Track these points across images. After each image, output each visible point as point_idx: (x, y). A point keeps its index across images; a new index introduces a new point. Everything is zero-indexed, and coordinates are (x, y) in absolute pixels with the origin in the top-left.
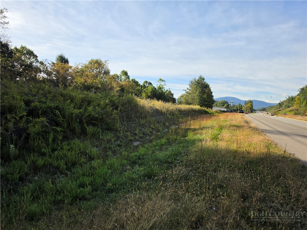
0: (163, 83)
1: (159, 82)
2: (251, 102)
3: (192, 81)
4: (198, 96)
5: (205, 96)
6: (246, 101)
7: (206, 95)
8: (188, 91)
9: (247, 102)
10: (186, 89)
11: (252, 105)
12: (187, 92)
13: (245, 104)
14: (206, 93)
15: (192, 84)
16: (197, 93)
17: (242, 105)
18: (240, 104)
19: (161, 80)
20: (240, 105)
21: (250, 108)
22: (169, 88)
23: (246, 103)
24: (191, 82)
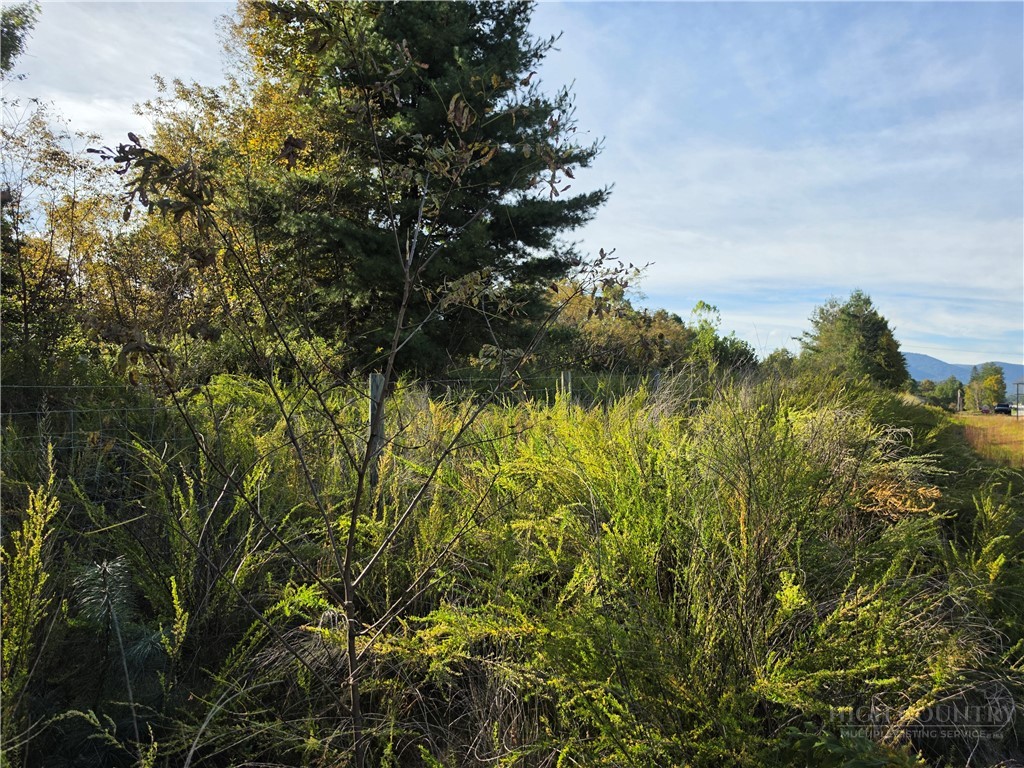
0: (711, 316)
1: (699, 312)
2: (996, 370)
3: (822, 310)
4: (855, 358)
5: (880, 358)
6: (975, 367)
7: (883, 354)
8: (808, 340)
9: (980, 371)
10: (801, 335)
11: (1001, 382)
12: (807, 346)
13: (973, 379)
14: (882, 349)
15: (825, 318)
16: (852, 350)
17: (961, 384)
18: (954, 378)
19: (706, 306)
20: (953, 381)
21: (995, 391)
22: (731, 333)
23: (978, 374)
24: (818, 311)
